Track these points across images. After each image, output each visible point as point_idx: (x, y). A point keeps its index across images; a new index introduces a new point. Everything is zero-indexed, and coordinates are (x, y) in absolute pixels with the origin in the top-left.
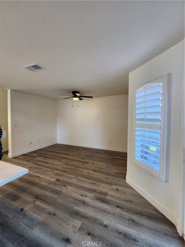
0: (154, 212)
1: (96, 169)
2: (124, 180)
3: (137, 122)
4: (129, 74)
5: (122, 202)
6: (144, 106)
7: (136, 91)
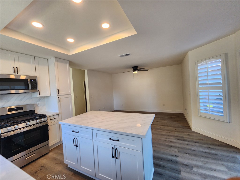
2: (190, 130)
3: (200, 86)
4: (189, 52)
6: (207, 75)
7: (198, 64)
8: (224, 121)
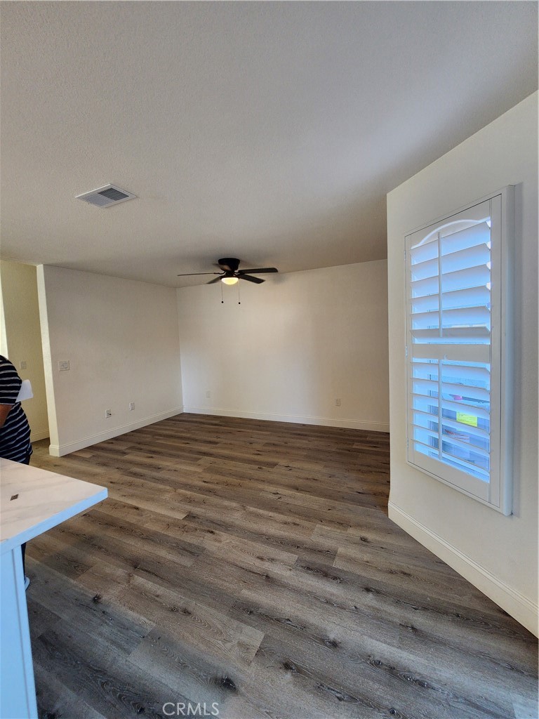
0: (476, 605)
1: (299, 482)
3: (417, 341)
4: (388, 195)
5: (379, 577)
6: (437, 292)
7: (411, 246)
8: (488, 505)
